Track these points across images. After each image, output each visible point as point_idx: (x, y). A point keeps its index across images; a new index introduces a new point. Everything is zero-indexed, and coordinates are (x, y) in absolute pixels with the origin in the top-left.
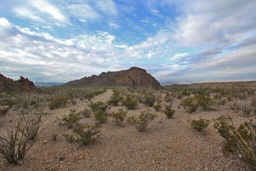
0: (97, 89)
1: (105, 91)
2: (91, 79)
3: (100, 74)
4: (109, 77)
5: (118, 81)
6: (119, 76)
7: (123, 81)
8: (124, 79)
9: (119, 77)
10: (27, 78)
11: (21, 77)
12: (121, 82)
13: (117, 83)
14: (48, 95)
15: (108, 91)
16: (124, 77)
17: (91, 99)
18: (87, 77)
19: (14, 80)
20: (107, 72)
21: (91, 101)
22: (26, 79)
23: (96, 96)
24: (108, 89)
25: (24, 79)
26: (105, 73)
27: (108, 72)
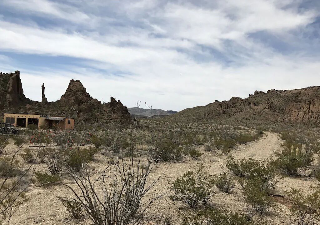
0: (240, 129)
1: (261, 134)
2: (228, 107)
3: (250, 95)
4: (272, 102)
5: (295, 114)
6: (300, 101)
7: (310, 114)
8: (312, 109)
9: (299, 103)
10: (119, 101)
11: (112, 98)
12: (302, 115)
13: (293, 119)
14: (147, 133)
15: (269, 136)
16: (314, 105)
17: (229, 151)
18: (220, 101)
19: (102, 103)
20: (266, 92)
21: (230, 156)
22: (117, 102)
23: (240, 146)
24: (267, 131)
25: (116, 101)
26: (262, 93)
27: (269, 91)
